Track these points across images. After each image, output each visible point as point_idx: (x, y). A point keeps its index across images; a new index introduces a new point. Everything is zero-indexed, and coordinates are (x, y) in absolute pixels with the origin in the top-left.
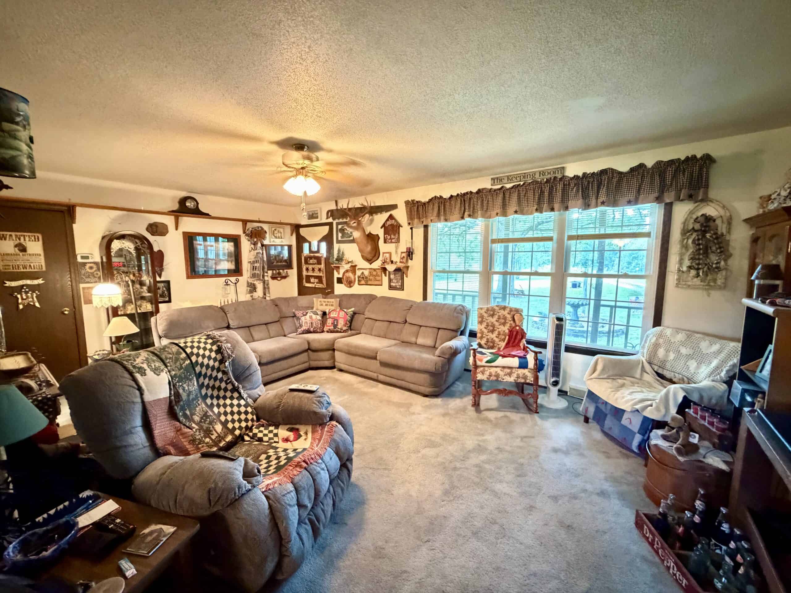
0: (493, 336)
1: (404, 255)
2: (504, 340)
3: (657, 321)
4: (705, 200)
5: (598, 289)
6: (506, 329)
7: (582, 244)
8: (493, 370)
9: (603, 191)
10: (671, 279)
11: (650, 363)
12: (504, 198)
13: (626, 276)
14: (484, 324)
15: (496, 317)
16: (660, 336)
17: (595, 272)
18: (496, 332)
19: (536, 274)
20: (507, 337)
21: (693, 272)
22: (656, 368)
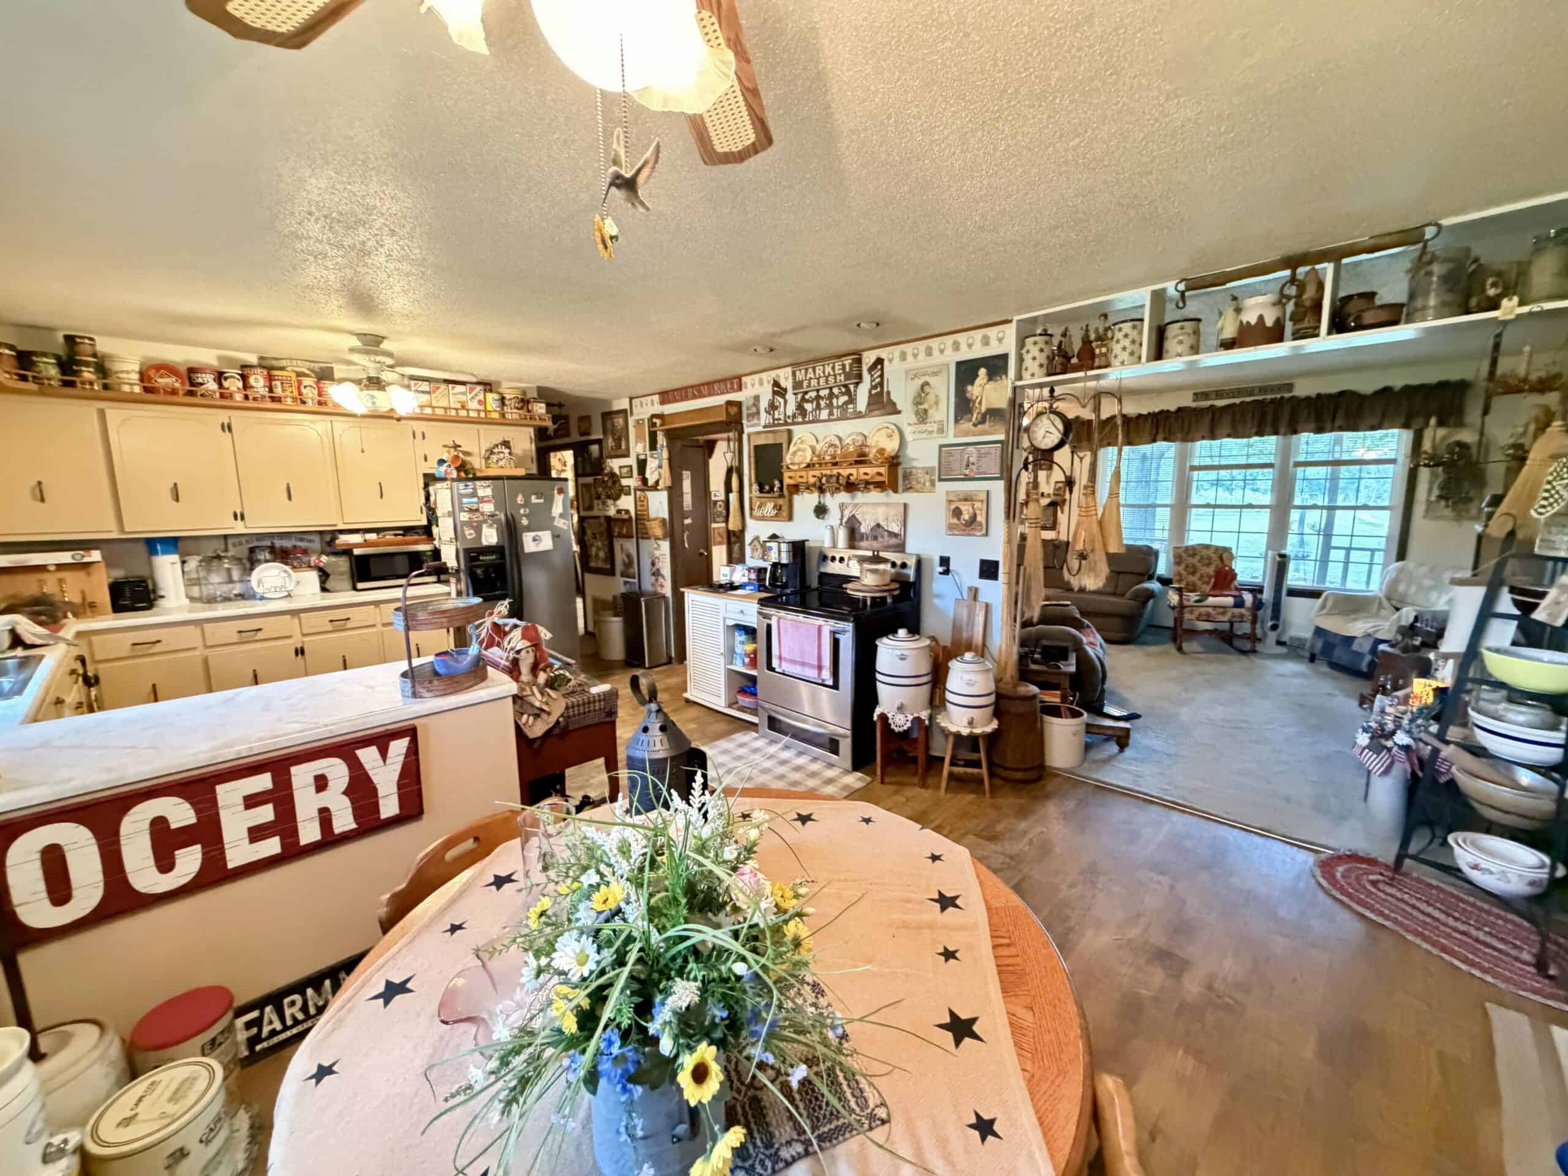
0: (1194, 579)
1: (1060, 485)
2: (1208, 583)
3: (1401, 555)
4: (1460, 424)
5: (1330, 524)
6: (1211, 570)
7: (1311, 471)
8: (1202, 610)
9: (1340, 414)
10: (1419, 509)
11: (1389, 599)
12: (1213, 419)
13: (1365, 507)
14: (1183, 566)
15: (1198, 557)
16: (1401, 570)
17: (1326, 504)
18: (1198, 575)
19: (1250, 506)
20: (1213, 580)
21: (1443, 503)
22: (1394, 603)
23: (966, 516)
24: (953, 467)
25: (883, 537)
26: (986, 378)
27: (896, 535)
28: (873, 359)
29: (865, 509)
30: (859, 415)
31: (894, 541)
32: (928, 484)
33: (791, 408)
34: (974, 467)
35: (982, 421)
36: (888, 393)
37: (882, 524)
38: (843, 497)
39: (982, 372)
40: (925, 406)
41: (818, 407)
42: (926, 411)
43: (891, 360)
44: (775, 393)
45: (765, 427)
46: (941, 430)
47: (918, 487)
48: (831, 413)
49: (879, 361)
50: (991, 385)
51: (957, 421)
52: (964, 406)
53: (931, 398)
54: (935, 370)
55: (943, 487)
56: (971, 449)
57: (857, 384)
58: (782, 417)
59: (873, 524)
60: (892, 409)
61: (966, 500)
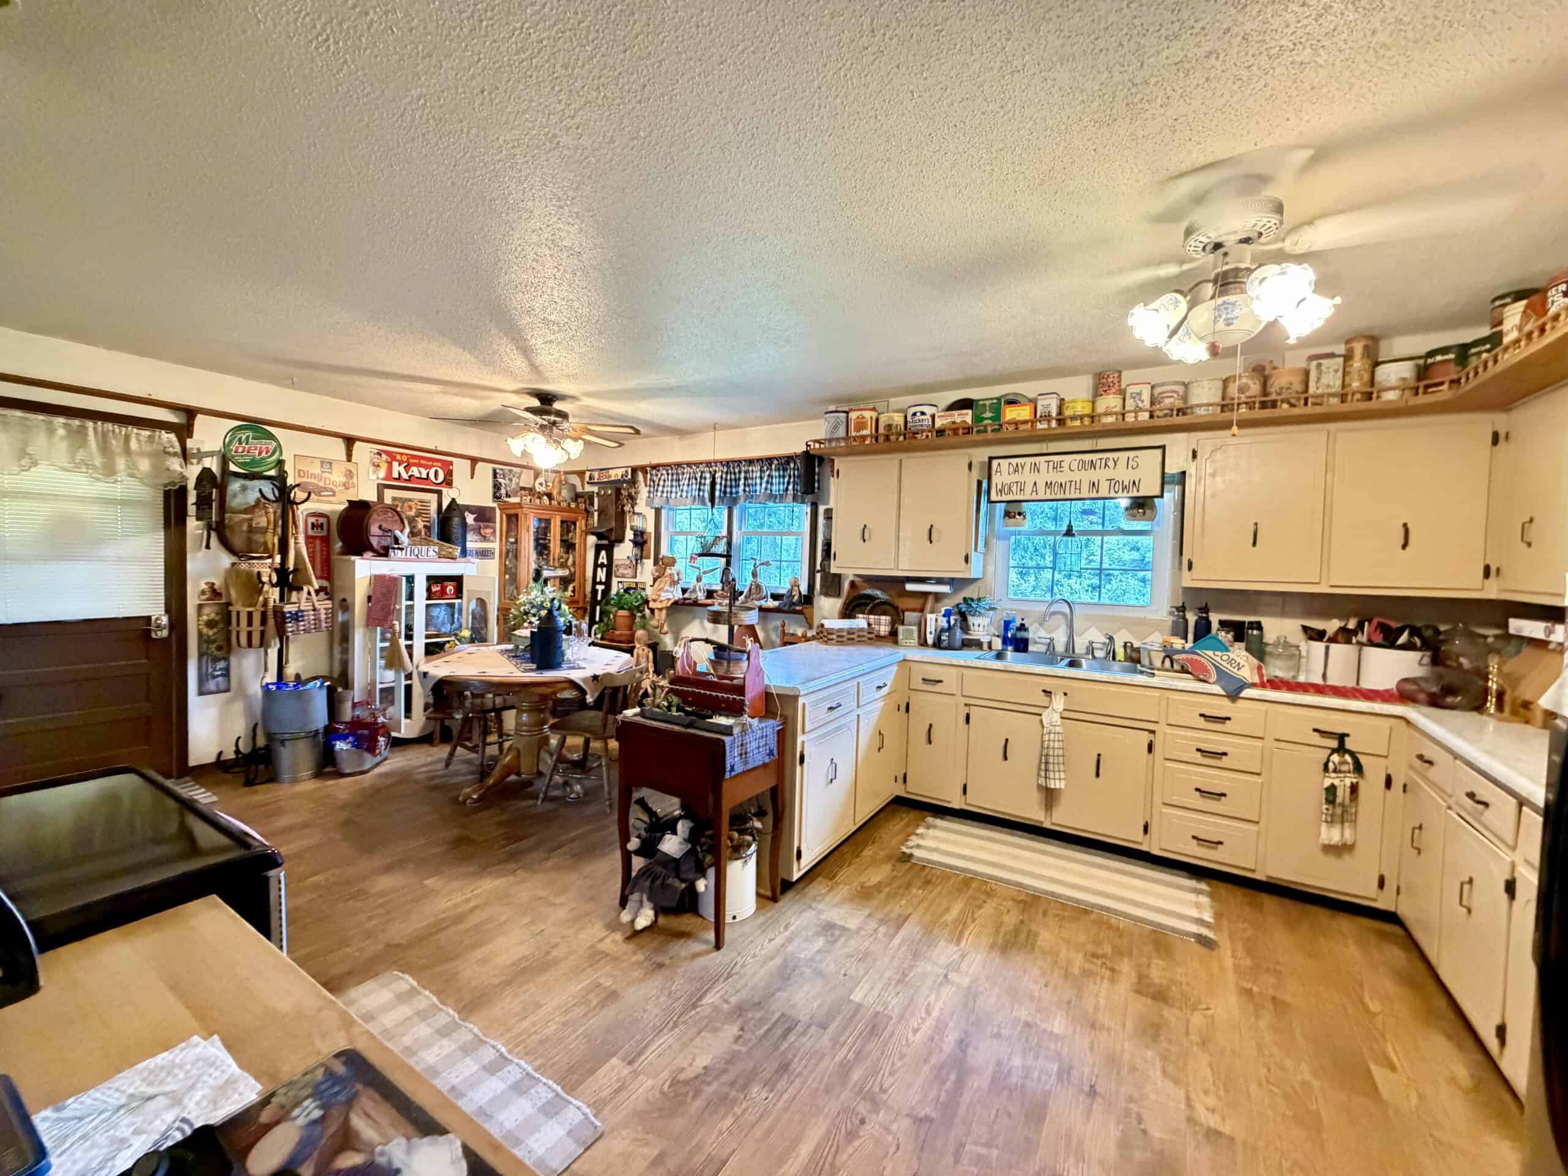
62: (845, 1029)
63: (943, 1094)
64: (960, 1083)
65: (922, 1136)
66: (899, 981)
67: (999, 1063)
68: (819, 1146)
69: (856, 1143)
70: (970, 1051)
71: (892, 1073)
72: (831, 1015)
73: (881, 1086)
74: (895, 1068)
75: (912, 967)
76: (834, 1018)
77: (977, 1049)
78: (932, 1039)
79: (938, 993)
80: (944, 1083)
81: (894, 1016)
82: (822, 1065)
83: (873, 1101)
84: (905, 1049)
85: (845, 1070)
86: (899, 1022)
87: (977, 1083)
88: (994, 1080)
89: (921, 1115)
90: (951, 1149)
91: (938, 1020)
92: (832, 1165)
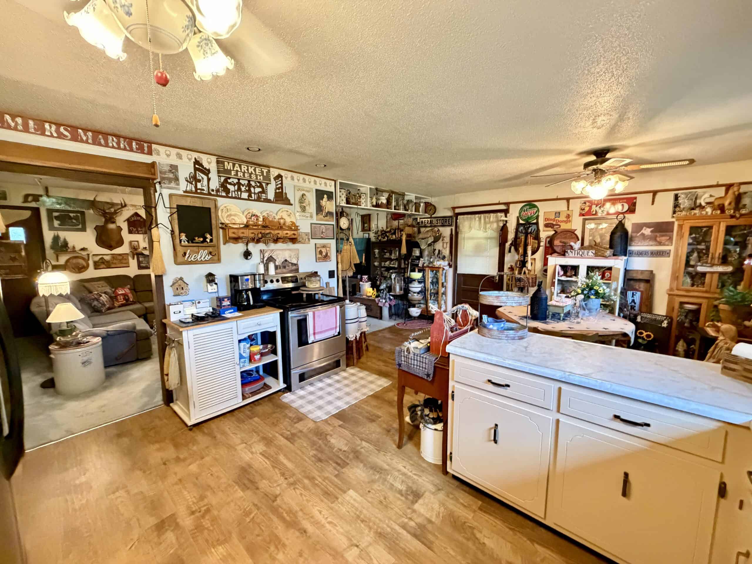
23: (324, 254)
24: (317, 233)
25: (289, 266)
26: (326, 200)
27: (295, 265)
28: (276, 174)
29: (278, 252)
30: (267, 201)
31: (294, 267)
32: (307, 240)
33: (215, 184)
34: (325, 234)
35: (326, 216)
36: (286, 194)
37: (288, 259)
38: (261, 246)
39: (325, 196)
40: (304, 205)
41: (239, 189)
42: (305, 207)
43: (286, 178)
44: (196, 169)
45: (185, 192)
46: (311, 217)
47: (303, 241)
48: (250, 196)
49: (279, 176)
50: (328, 202)
51: (317, 214)
52: (319, 209)
53: (307, 201)
54: (308, 189)
55: (313, 242)
56: (323, 226)
57: (267, 184)
58: (206, 188)
59: (283, 260)
60: (287, 202)
61: (324, 247)
62: (331, 482)
63: (282, 511)
64: (283, 520)
65: (270, 496)
66: (358, 517)
67: (284, 546)
68: (285, 465)
69: (279, 475)
70: (297, 534)
71: (301, 494)
72: (343, 480)
73: (297, 488)
74: (303, 496)
75: (370, 528)
76: (341, 481)
77: (297, 537)
78: (312, 517)
79: (342, 534)
80: (286, 513)
81: (333, 505)
82: (316, 472)
83: (292, 484)
84: (311, 503)
85: (312, 479)
86: (329, 506)
87: (280, 529)
88: (277, 537)
89: (278, 499)
90: (259, 505)
91: (323, 526)
92: (276, 467)
